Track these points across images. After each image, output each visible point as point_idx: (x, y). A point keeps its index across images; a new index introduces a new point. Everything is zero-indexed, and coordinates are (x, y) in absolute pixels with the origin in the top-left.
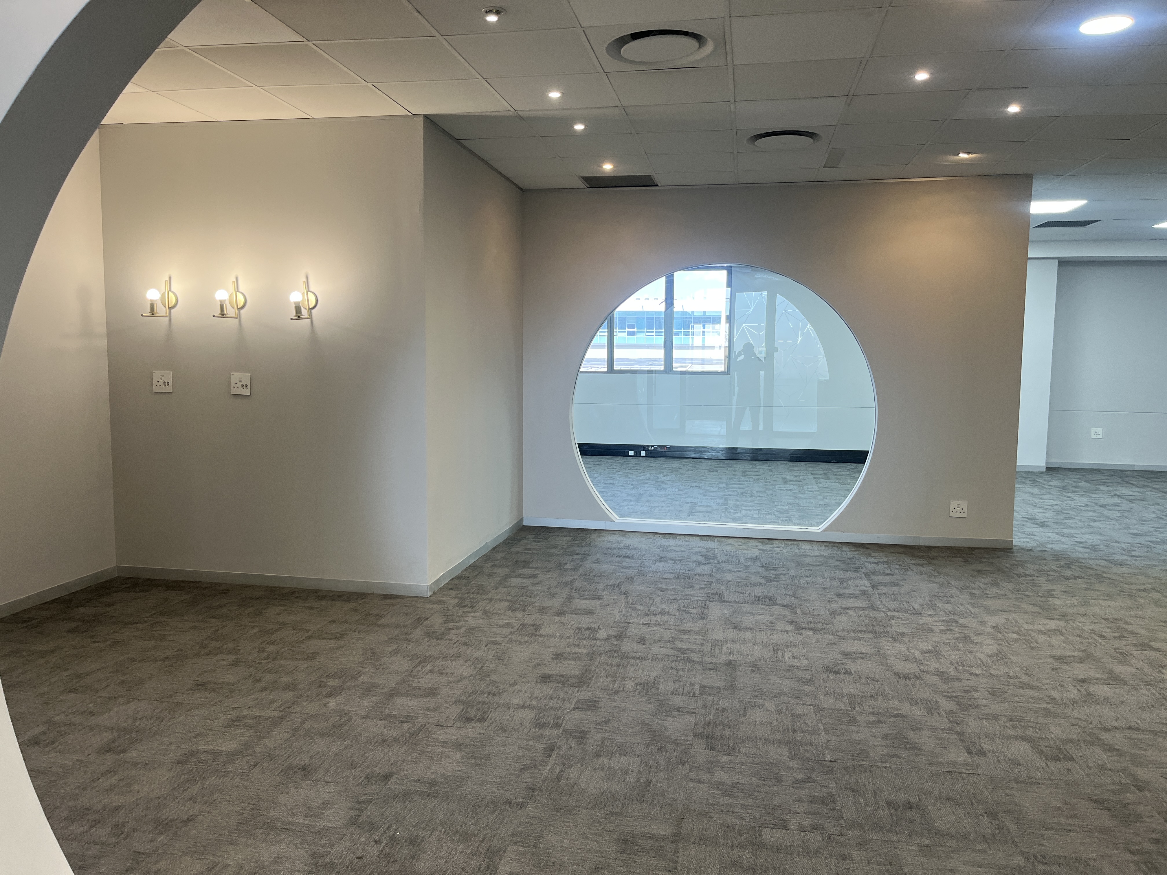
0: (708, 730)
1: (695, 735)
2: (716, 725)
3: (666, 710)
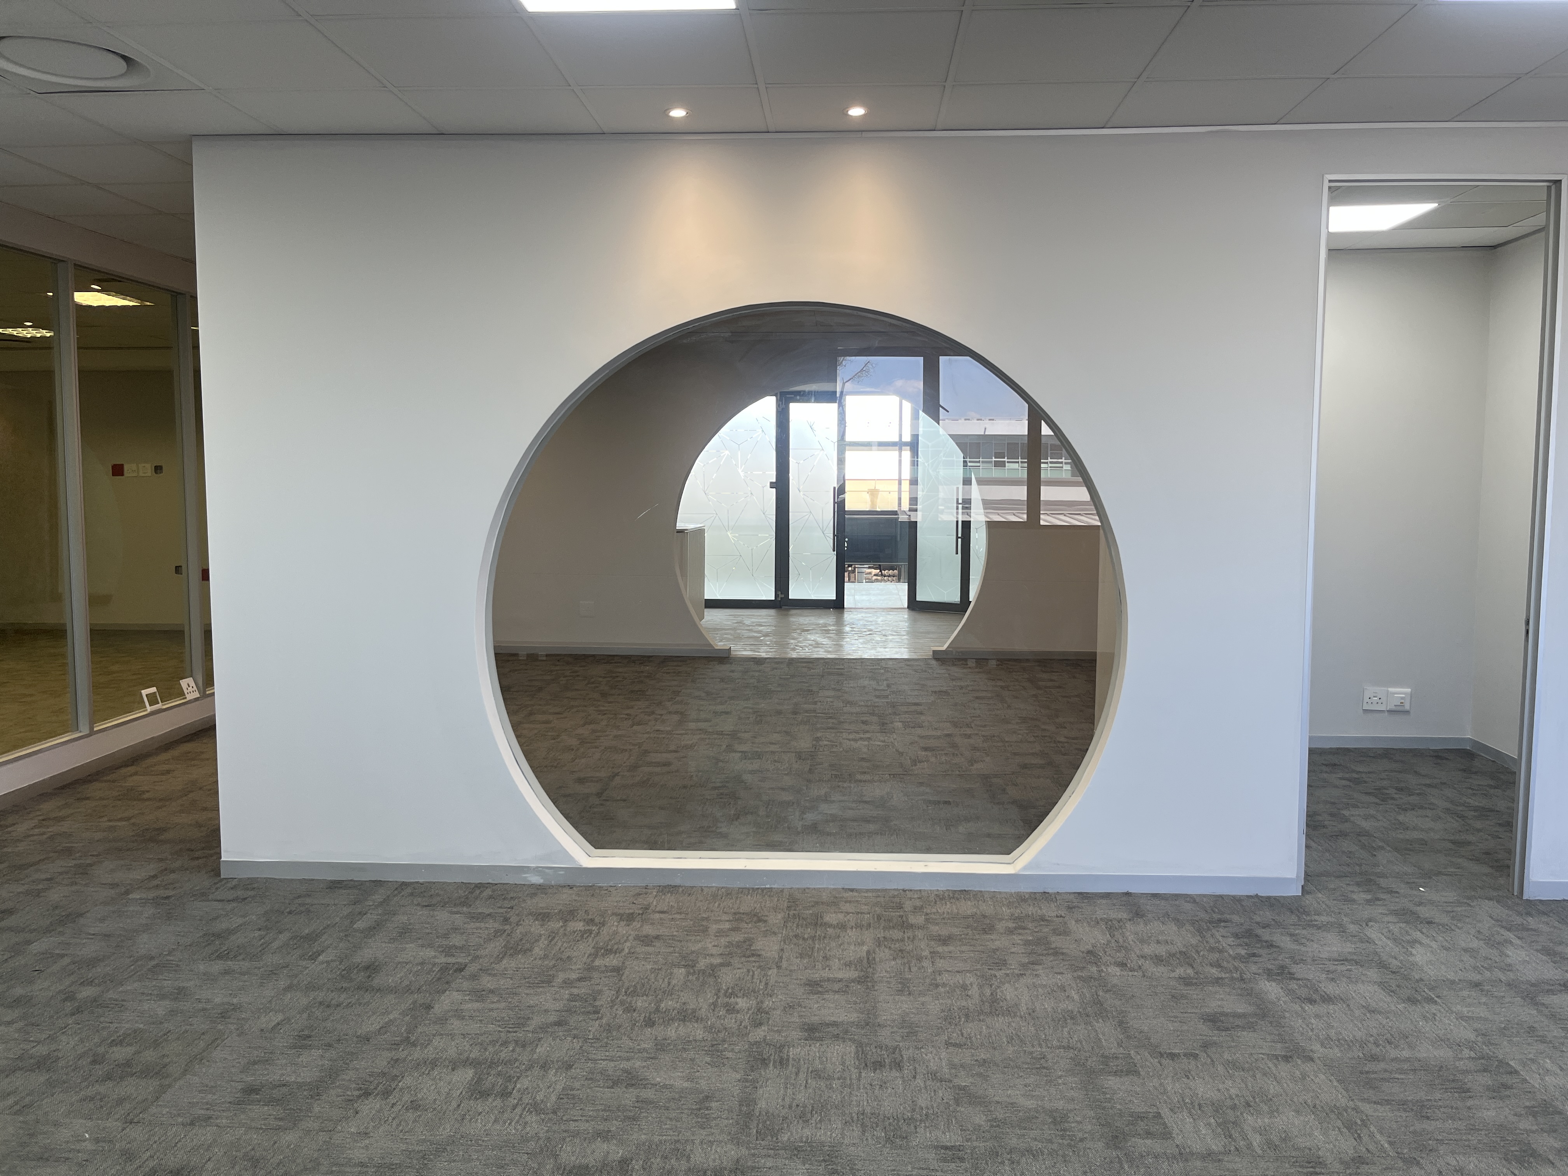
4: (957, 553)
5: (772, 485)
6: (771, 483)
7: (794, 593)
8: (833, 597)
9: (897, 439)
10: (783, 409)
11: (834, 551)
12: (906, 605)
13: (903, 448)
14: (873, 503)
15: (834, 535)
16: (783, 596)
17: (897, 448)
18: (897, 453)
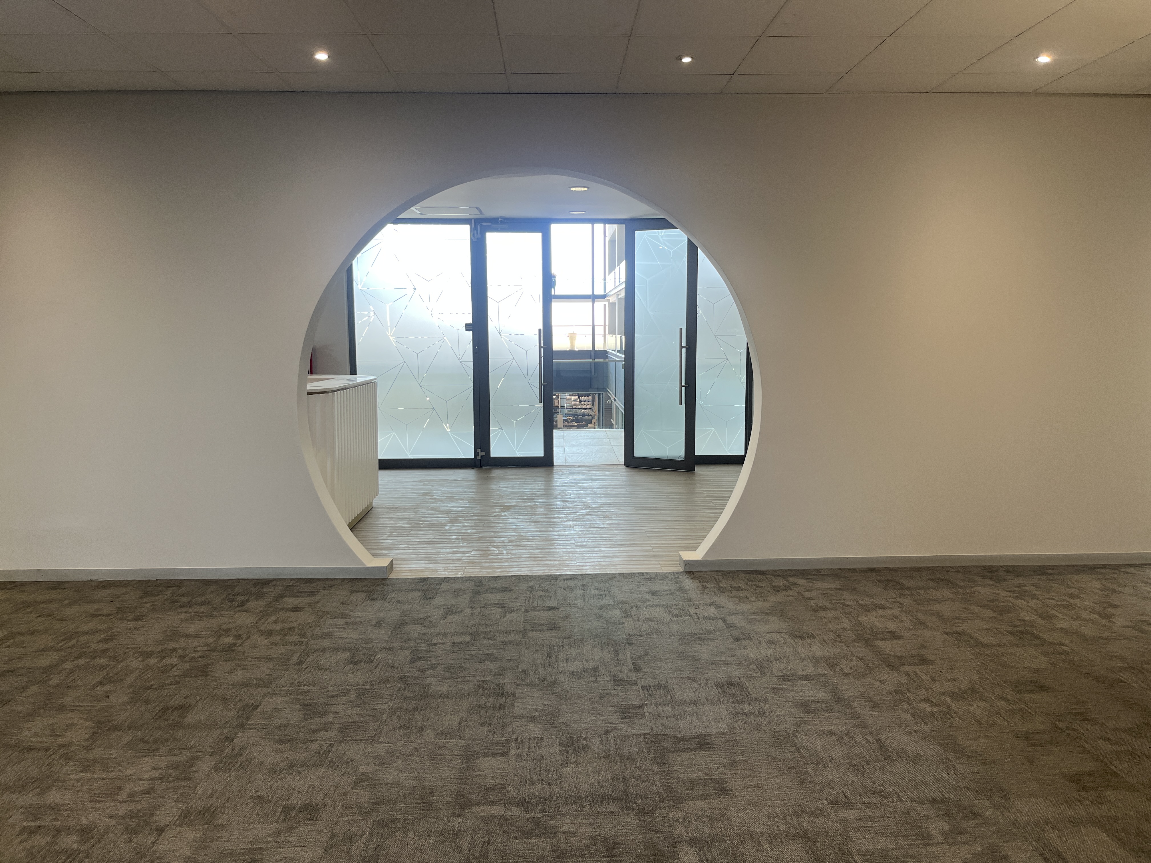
0: (502, 700)
1: (514, 695)
2: (494, 708)
3: (546, 716)
4: (681, 404)
5: (468, 327)
6: (467, 325)
7: (496, 451)
8: (540, 453)
9: (590, 293)
10: (478, 239)
11: (541, 402)
12: (622, 460)
13: (596, 300)
14: (572, 344)
15: (541, 385)
16: (483, 454)
17: (591, 300)
18: (591, 304)
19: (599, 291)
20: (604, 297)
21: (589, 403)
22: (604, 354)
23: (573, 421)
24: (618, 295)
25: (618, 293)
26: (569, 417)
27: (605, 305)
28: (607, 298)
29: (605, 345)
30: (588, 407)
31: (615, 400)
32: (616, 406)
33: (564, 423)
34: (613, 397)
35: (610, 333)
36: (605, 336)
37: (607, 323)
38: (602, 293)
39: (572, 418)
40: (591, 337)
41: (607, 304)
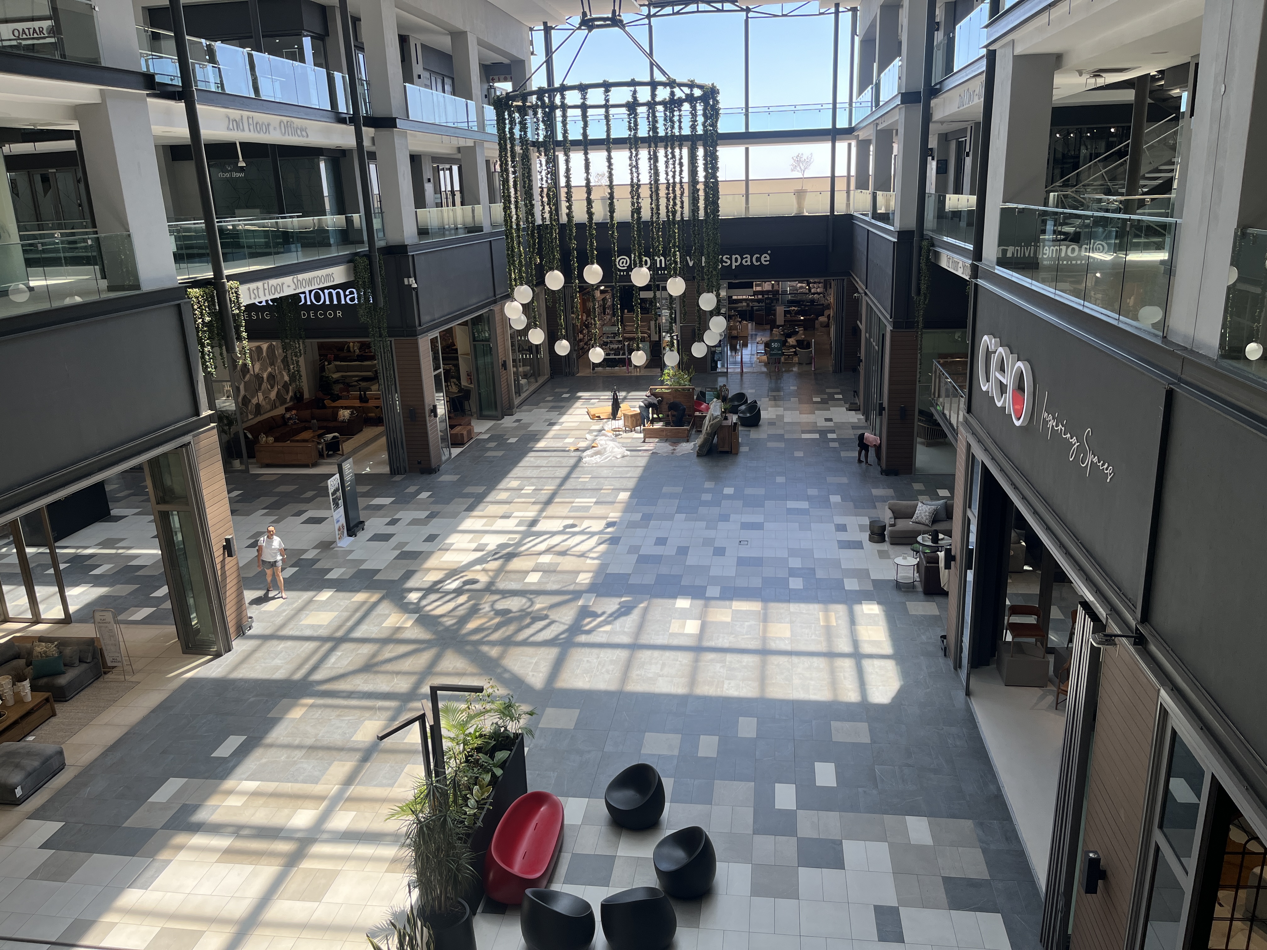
19: (842, 123)
20: (849, 132)
21: (820, 285)
22: (849, 218)
23: (798, 313)
24: (877, 124)
25: (877, 121)
26: (793, 308)
27: (850, 145)
28: (855, 134)
29: (848, 205)
30: (818, 290)
31: (866, 294)
32: (867, 303)
33: (785, 316)
34: (861, 286)
35: (857, 188)
36: (848, 192)
37: (853, 172)
38: (846, 125)
39: (796, 309)
40: (829, 194)
41: (854, 143)
